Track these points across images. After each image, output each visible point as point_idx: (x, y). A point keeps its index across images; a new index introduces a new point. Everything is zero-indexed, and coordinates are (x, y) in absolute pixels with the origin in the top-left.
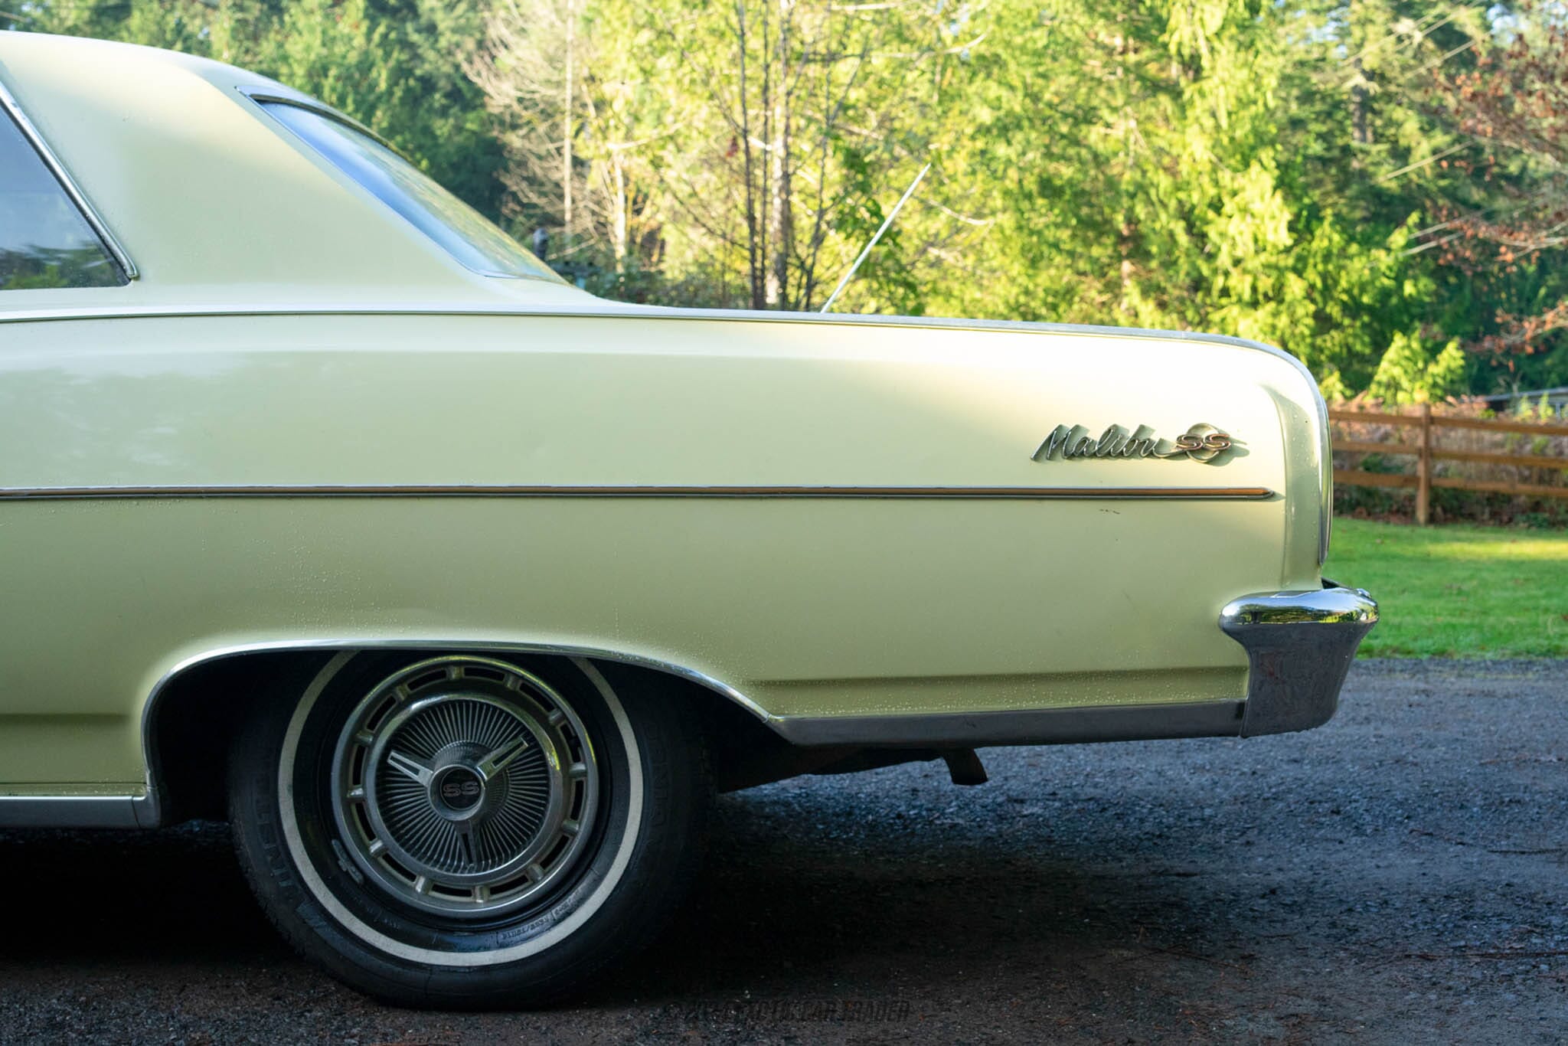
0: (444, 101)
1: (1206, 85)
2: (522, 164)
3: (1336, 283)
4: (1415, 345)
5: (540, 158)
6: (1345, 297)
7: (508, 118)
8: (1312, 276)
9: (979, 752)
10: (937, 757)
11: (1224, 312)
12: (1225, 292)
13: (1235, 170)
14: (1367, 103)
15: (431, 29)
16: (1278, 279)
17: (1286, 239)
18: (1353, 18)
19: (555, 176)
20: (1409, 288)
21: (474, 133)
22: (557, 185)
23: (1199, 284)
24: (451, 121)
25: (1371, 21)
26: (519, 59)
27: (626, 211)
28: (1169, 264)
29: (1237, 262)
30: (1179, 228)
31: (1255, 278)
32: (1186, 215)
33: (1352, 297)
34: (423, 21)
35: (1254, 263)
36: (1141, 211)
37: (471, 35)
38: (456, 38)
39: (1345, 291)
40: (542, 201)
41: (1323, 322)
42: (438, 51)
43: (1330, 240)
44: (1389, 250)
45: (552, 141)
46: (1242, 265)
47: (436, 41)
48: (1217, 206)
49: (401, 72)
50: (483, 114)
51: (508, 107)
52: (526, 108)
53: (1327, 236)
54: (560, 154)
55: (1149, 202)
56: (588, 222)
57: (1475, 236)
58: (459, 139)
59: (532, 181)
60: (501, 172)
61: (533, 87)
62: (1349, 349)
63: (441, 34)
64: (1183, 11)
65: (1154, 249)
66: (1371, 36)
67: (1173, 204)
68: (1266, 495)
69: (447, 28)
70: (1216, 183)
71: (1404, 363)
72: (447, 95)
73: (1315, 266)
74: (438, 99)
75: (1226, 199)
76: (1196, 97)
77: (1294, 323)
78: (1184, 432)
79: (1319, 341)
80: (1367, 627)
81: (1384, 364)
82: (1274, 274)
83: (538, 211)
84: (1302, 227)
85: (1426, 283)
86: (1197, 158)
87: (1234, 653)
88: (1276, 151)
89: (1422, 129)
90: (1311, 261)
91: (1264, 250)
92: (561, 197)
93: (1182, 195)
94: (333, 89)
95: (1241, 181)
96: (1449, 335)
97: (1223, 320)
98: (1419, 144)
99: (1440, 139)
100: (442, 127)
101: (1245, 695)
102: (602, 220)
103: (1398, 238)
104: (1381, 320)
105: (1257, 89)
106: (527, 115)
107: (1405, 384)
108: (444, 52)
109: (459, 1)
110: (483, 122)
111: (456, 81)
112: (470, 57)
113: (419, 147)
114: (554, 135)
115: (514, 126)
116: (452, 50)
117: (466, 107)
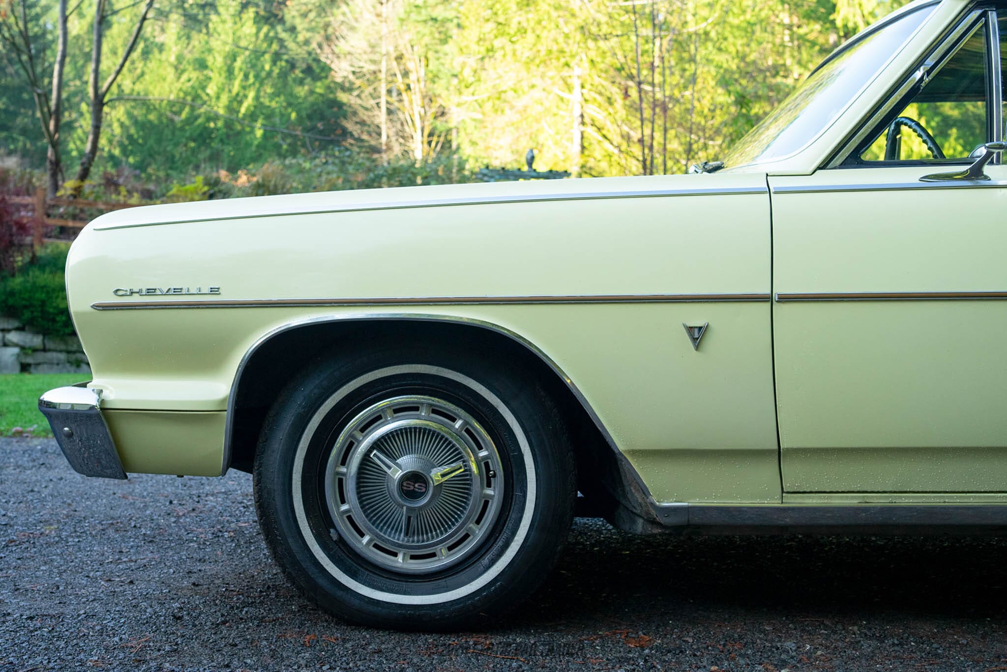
0: (301, 75)
2: (355, 113)
5: (367, 109)
7: (347, 85)
15: (293, 30)
19: (377, 121)
21: (321, 95)
22: (378, 127)
24: (306, 88)
26: (352, 46)
27: (422, 143)
34: (288, 24)
37: (319, 33)
38: (308, 35)
40: (368, 137)
42: (297, 43)
45: (374, 98)
47: (296, 37)
49: (277, 57)
50: (327, 82)
51: (345, 77)
52: (357, 78)
54: (379, 107)
56: (397, 150)
58: (311, 99)
59: (363, 123)
60: (342, 119)
61: (361, 64)
63: (299, 33)
69: (304, 29)
72: (303, 72)
74: (298, 73)
83: (366, 144)
92: (380, 134)
94: (241, 69)
100: (301, 92)
102: (406, 149)
106: (358, 83)
108: (301, 44)
109: (310, 11)
110: (328, 88)
111: (310, 61)
112: (320, 46)
113: (290, 104)
114: (375, 95)
115: (350, 90)
116: (307, 42)
117: (316, 78)
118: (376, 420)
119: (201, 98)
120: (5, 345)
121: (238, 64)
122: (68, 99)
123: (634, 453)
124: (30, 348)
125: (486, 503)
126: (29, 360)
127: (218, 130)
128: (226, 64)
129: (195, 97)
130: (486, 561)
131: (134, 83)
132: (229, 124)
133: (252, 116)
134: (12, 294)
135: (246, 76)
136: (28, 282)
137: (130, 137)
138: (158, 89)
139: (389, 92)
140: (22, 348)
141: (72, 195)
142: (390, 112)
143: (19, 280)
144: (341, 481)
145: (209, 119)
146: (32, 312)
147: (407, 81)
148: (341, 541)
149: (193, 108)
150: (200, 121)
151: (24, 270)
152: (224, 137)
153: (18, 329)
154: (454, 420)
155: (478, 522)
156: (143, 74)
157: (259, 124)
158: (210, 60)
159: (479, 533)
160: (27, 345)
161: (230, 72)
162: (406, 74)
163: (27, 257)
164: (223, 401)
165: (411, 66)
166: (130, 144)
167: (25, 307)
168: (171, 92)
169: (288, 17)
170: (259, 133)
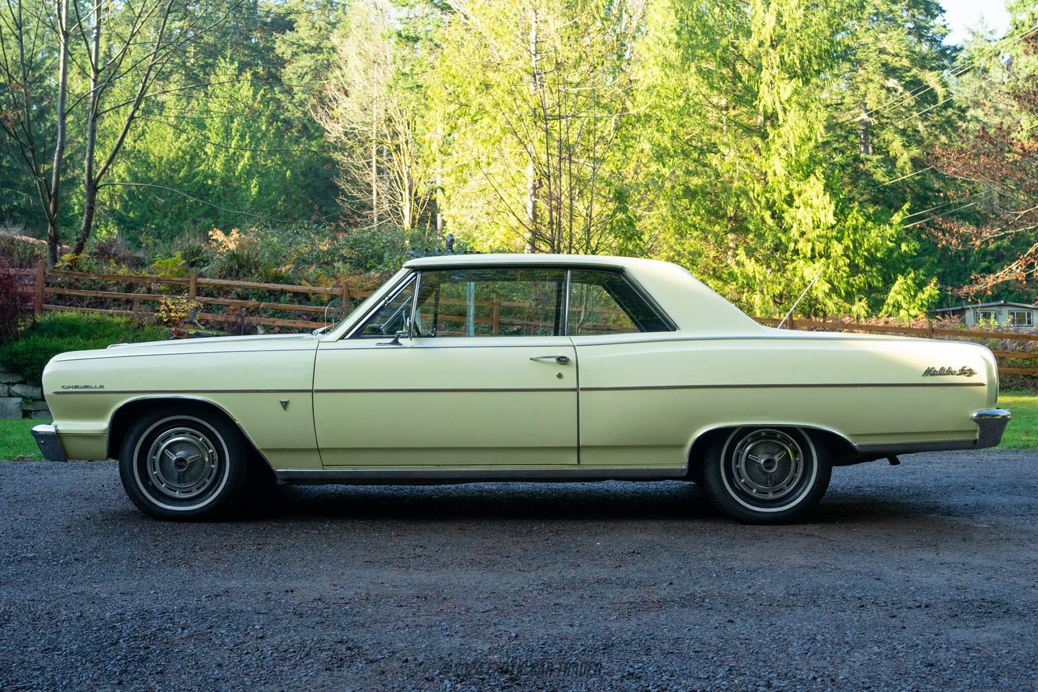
0: (297, 134)
1: (782, 131)
2: (347, 172)
3: (860, 244)
4: (910, 282)
5: (358, 168)
6: (866, 254)
7: (339, 145)
8: (847, 241)
9: (897, 456)
10: (884, 457)
11: (794, 264)
12: (796, 252)
13: (801, 180)
14: (869, 130)
15: (289, 91)
16: (827, 244)
17: (832, 220)
18: (859, 79)
19: (367, 180)
20: (904, 247)
21: (316, 153)
22: (368, 185)
23: (779, 247)
24: (302, 146)
25: (871, 81)
26: (345, 109)
27: (411, 199)
28: (760, 236)
29: (803, 234)
30: (767, 215)
31: (813, 244)
32: (770, 206)
33: (871, 254)
34: (285, 86)
35: (812, 235)
36: (744, 204)
37: (313, 95)
38: (304, 96)
39: (867, 250)
40: (359, 195)
41: (854, 269)
42: (294, 104)
43: (857, 220)
44: (891, 225)
45: (365, 158)
46: (805, 236)
47: (292, 98)
48: (790, 200)
49: (273, 118)
50: (321, 141)
51: (338, 138)
52: (349, 139)
53: (855, 218)
54: (370, 166)
55: (749, 199)
56: (386, 207)
57: (958, 232)
58: (306, 157)
59: (354, 182)
60: (335, 176)
61: (354, 126)
62: (870, 286)
63: (295, 94)
64: (766, 87)
65: (751, 227)
66: (871, 90)
67: (763, 201)
68: (982, 385)
69: (300, 91)
70: (787, 186)
71: (903, 292)
72: (299, 131)
73: (849, 236)
74: (294, 132)
75: (796, 197)
76: (776, 137)
77: (837, 269)
78: (960, 368)
79: (851, 280)
80: (1010, 419)
81: (892, 294)
82: (825, 240)
83: (357, 201)
84: (841, 213)
85: (915, 245)
86: (777, 172)
87: (975, 426)
88: (823, 167)
89: (904, 145)
90: (846, 233)
91: (818, 227)
92: (371, 192)
93: (767, 195)
94: (237, 130)
95: (803, 186)
96: (929, 275)
97: (795, 268)
98: (902, 154)
99: (915, 151)
100: (296, 150)
101: (977, 437)
102: (396, 206)
103: (897, 218)
104: (887, 267)
105: (811, 131)
106: (350, 143)
107: (904, 305)
108: (297, 104)
109: (306, 73)
110: (322, 147)
111: (305, 121)
112: (314, 107)
113: (285, 163)
114: (366, 156)
115: (342, 149)
116: (302, 103)
117: (311, 138)
118: (168, 437)
119: (199, 157)
120: (10, 396)
121: (235, 125)
122: (70, 157)
123: (264, 450)
124: (31, 398)
125: (212, 471)
126: (30, 408)
127: (216, 187)
128: (223, 124)
129: (193, 156)
130: (210, 493)
131: (135, 141)
132: (225, 183)
133: (248, 174)
134: (16, 354)
135: (242, 137)
136: (29, 345)
137: (130, 194)
138: (158, 148)
139: (379, 152)
140: (24, 398)
141: (68, 266)
142: (380, 171)
143: (22, 343)
144: (154, 462)
145: (206, 177)
146: (33, 369)
147: (397, 142)
148: (153, 485)
149: (191, 167)
150: (198, 178)
151: (25, 335)
152: (221, 194)
153: (20, 383)
154: (199, 437)
155: (209, 478)
156: (144, 132)
157: (254, 182)
158: (208, 122)
159: (209, 482)
160: (28, 396)
161: (227, 131)
162: (396, 134)
163: (29, 322)
164: (106, 430)
165: (400, 128)
166: (131, 199)
167: (27, 365)
168: (171, 151)
169: (285, 79)
170: (254, 191)
